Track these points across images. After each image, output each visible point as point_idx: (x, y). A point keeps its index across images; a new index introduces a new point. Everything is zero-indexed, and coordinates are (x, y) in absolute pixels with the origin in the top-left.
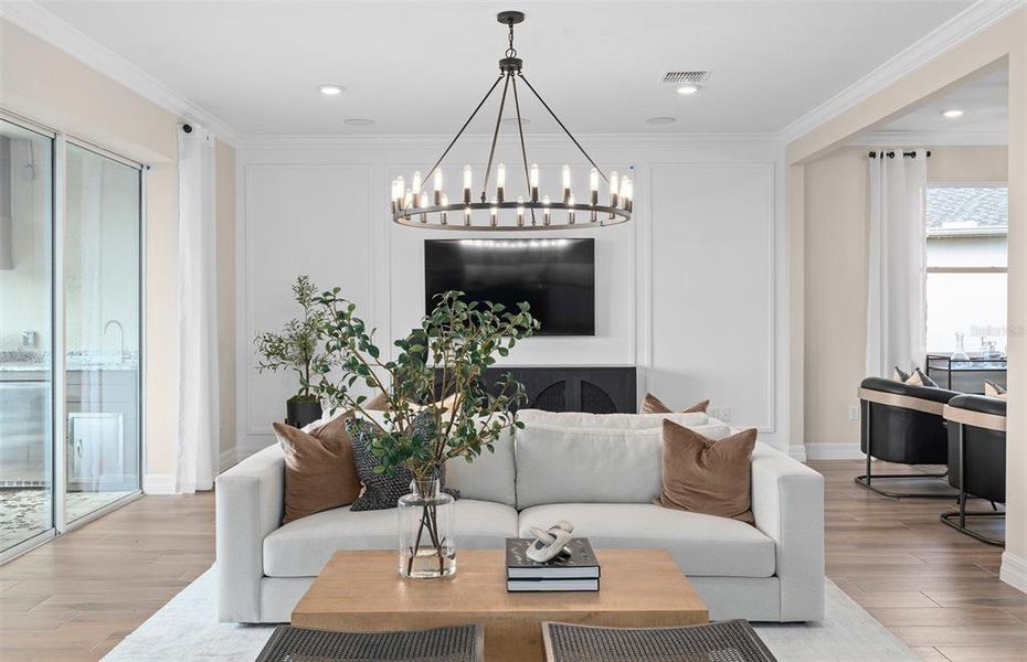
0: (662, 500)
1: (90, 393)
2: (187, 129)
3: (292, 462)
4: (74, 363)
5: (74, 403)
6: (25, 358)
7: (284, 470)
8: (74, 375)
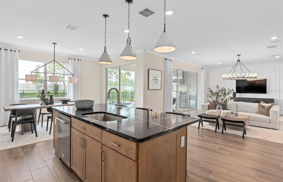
0: (257, 113)
1: (192, 98)
2: (202, 69)
3: (209, 104)
4: (190, 95)
5: (190, 99)
6: (185, 94)
7: (209, 105)
8: (190, 96)
